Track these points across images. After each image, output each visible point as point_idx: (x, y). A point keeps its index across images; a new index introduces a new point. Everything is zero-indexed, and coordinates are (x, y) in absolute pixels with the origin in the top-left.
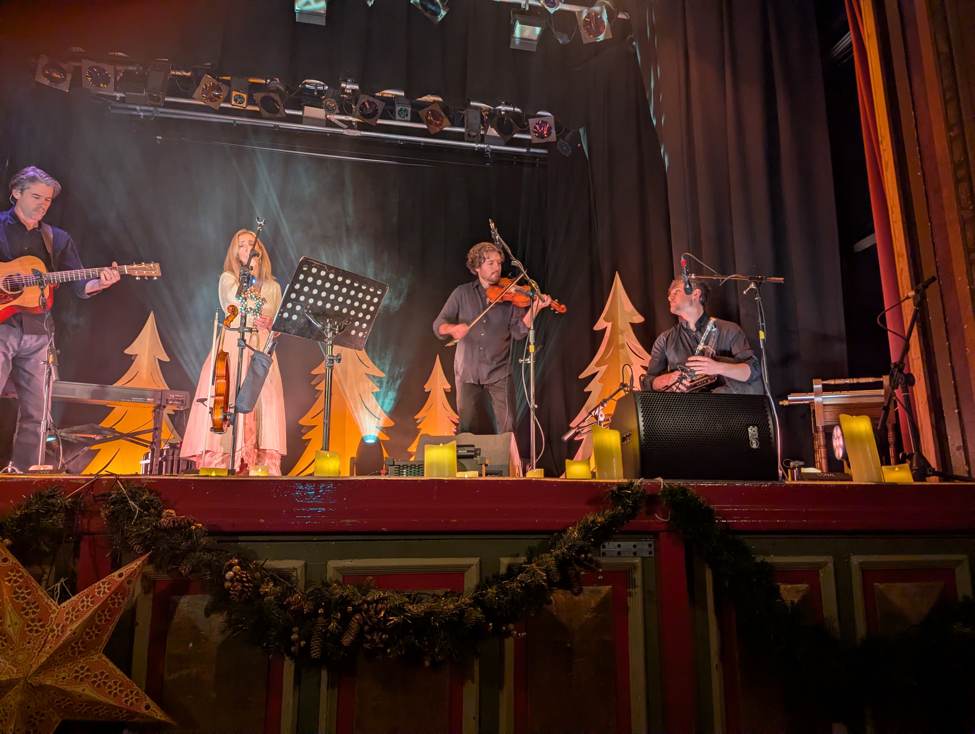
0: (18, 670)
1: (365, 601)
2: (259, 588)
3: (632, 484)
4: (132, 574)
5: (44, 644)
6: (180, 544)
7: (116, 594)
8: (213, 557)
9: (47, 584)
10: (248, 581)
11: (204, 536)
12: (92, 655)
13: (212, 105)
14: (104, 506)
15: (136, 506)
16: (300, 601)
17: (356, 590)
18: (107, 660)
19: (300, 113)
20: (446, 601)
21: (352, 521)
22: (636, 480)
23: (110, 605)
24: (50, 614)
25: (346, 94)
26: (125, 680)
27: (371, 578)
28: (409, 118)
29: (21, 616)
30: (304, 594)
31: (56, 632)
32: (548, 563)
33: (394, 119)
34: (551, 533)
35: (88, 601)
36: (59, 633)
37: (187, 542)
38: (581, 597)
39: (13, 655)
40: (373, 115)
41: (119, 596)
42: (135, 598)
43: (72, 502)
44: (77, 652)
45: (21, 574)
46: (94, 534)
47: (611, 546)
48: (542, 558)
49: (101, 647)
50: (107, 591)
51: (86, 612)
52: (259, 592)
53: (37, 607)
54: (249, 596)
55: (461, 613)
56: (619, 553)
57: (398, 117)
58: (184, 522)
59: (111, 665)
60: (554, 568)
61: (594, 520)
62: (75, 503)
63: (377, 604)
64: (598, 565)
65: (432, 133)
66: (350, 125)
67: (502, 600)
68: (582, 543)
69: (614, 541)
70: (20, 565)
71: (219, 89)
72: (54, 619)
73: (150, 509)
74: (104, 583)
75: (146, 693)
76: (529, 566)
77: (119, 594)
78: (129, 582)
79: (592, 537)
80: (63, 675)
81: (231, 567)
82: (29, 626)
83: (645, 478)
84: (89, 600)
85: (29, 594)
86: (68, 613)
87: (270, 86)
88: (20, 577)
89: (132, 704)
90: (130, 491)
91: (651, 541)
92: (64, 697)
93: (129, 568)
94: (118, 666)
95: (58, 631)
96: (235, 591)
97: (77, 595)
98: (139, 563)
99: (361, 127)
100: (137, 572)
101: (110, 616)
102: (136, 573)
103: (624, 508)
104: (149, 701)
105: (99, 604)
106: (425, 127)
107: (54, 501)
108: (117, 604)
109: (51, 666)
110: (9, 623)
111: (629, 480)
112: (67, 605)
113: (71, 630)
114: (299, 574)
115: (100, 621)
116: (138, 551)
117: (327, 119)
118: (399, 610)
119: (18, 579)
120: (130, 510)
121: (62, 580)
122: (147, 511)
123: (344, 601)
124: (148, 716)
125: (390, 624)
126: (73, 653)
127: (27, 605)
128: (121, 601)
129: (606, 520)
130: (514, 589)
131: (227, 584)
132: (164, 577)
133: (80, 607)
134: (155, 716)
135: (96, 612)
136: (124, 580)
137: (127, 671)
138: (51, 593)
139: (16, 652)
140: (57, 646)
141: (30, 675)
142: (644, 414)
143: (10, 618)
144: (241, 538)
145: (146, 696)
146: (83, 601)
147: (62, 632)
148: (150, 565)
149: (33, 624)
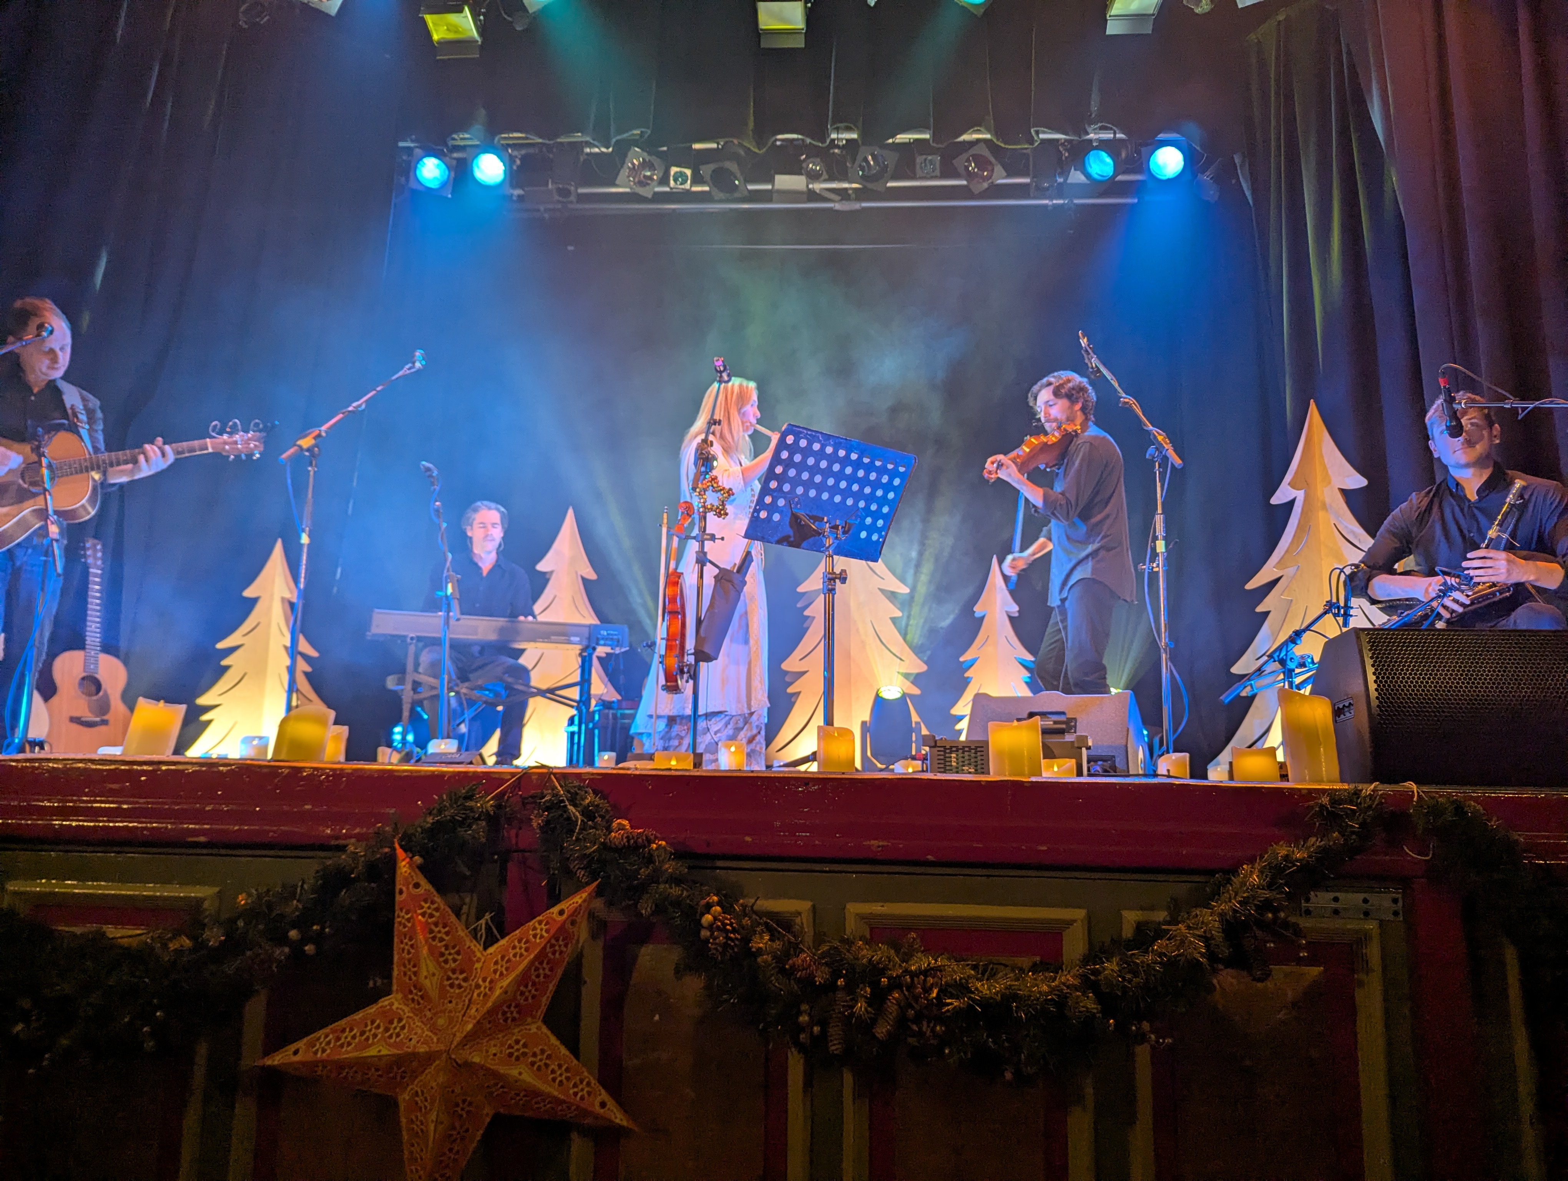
0: (438, 1039)
1: (906, 971)
2: (750, 941)
3: (1357, 793)
4: (576, 912)
5: (469, 1005)
6: (637, 871)
7: (557, 940)
8: (682, 891)
9: (467, 920)
10: (734, 931)
11: (669, 860)
12: (528, 1024)
13: (641, 191)
14: (536, 812)
15: (577, 814)
16: (810, 965)
17: (892, 952)
18: (549, 1033)
19: (769, 187)
20: (1035, 979)
21: (881, 843)
22: (1365, 786)
23: (550, 955)
24: (474, 962)
25: (838, 147)
26: (573, 1062)
27: (913, 935)
28: (937, 173)
29: (439, 963)
30: (814, 954)
31: (482, 989)
32: (1207, 925)
33: (915, 178)
34: (1211, 873)
35: (521, 948)
36: (487, 990)
37: (648, 867)
38: (1269, 984)
39: (432, 1018)
40: (882, 175)
41: (561, 942)
42: (580, 945)
43: (495, 806)
44: (510, 1020)
45: (436, 906)
46: (524, 851)
47: (1321, 899)
48: (1197, 915)
49: (540, 1013)
50: (545, 935)
51: (520, 963)
52: (750, 949)
53: (458, 953)
54: (735, 953)
55: (1061, 1001)
56: (1336, 912)
57: (919, 173)
58: (642, 839)
59: (554, 1040)
60: (1218, 935)
61: (1287, 856)
62: (499, 807)
63: (926, 976)
64: (1298, 932)
65: (976, 192)
66: (843, 194)
67: (1130, 981)
68: (1267, 894)
69: (1327, 891)
70: (435, 893)
71: (652, 167)
72: (479, 970)
73: (595, 818)
74: (540, 923)
75: (599, 1082)
76: (1174, 928)
77: (561, 938)
78: (573, 923)
79: (1286, 885)
80: (493, 1050)
81: (708, 907)
82: (449, 978)
83: (1382, 782)
84: (524, 946)
85: (447, 933)
86: (496, 963)
87: (723, 151)
88: (437, 909)
89: (582, 1098)
90: (569, 792)
91: (1397, 893)
92: (496, 1081)
93: (571, 902)
94: (563, 1042)
95: (485, 988)
96: (716, 944)
97: (507, 938)
98: (584, 895)
99: (860, 195)
100: (583, 909)
101: (550, 970)
102: (580, 910)
103: (1343, 836)
104: (604, 1095)
105: (536, 952)
106: (964, 183)
107: (472, 804)
108: (558, 952)
109: (479, 1037)
110: (425, 973)
111: (1352, 786)
112: (495, 952)
113: (501, 987)
114: (805, 922)
115: (538, 976)
116: (582, 878)
117: (809, 190)
118: (962, 988)
119: (434, 913)
120: (569, 818)
121: (488, 916)
122: (593, 821)
123: (876, 970)
124: (603, 1118)
125: (948, 1011)
126: (506, 1020)
127: (446, 949)
128: (563, 948)
129: (1310, 857)
130: (1148, 965)
131: (705, 933)
132: (616, 917)
133: (511, 955)
134: (613, 1117)
135: (532, 963)
136: (567, 919)
137: (575, 1051)
138: (475, 934)
139: (435, 1014)
140: (485, 1010)
141: (453, 1046)
142: (1376, 670)
143: (428, 967)
144: (720, 863)
145: (601, 1088)
146: (514, 948)
147: (490, 989)
148: (599, 899)
149: (454, 976)
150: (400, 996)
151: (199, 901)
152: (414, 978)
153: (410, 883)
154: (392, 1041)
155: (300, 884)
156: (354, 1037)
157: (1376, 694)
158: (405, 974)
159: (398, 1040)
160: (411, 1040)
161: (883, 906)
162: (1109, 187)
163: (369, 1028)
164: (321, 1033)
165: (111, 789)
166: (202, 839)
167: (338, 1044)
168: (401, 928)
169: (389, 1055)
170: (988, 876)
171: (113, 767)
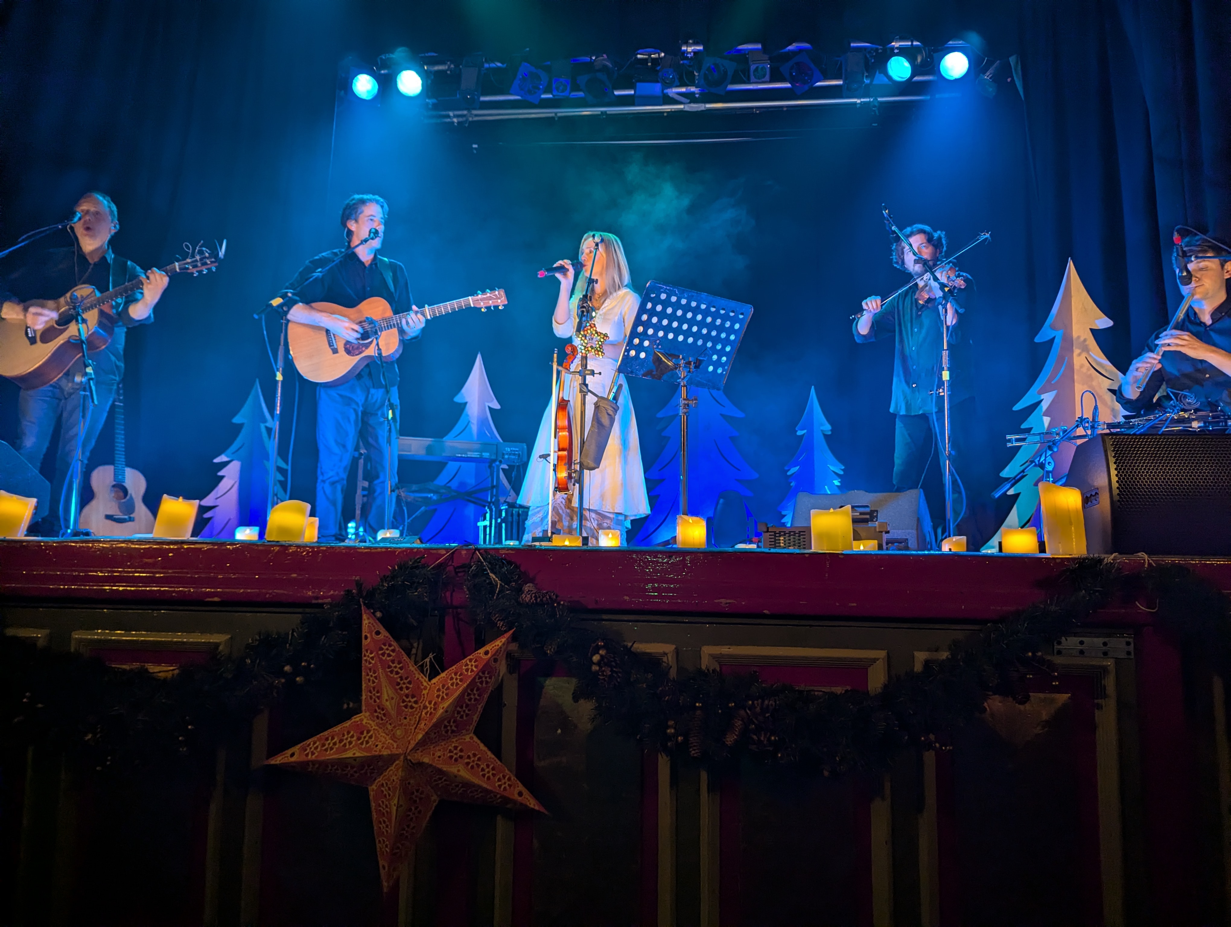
0: (397, 745)
3: (1100, 560)
4: (497, 652)
5: (419, 721)
7: (483, 673)
9: (416, 659)
10: (617, 666)
11: (567, 614)
12: (463, 735)
13: (531, 98)
14: (466, 578)
15: (497, 579)
18: (479, 742)
19: (632, 92)
21: (728, 601)
22: (1106, 555)
23: (478, 684)
24: (422, 690)
25: (688, 59)
26: (497, 763)
27: (754, 669)
28: (767, 78)
29: (396, 690)
31: (429, 709)
33: (749, 82)
35: (456, 679)
36: (432, 709)
37: (551, 619)
38: (1028, 706)
39: (392, 730)
40: (722, 80)
41: (486, 675)
42: (500, 678)
43: (435, 574)
44: (450, 732)
45: (392, 648)
46: (457, 607)
47: (1070, 643)
49: (472, 727)
50: (475, 669)
51: (456, 690)
52: (630, 679)
53: (410, 683)
54: (619, 683)
56: (1082, 652)
57: (753, 78)
58: (547, 598)
59: (482, 746)
62: (437, 574)
63: (763, 700)
64: (1052, 667)
65: (797, 93)
66: (692, 98)
68: (1029, 638)
69: (1075, 636)
70: (392, 639)
71: (538, 78)
72: (426, 696)
73: (511, 582)
74: (471, 660)
75: (517, 779)
77: (486, 672)
78: (496, 660)
79: (1043, 631)
80: (438, 754)
81: (597, 649)
82: (404, 701)
83: (1120, 553)
84: (459, 678)
85: (401, 668)
86: (439, 690)
87: (595, 64)
88: (393, 651)
89: (505, 789)
90: (490, 563)
91: (1129, 638)
92: (441, 776)
93: (494, 645)
94: (489, 748)
96: (604, 676)
97: (446, 672)
98: (503, 640)
100: (503, 650)
101: (479, 695)
102: (501, 651)
103: (1088, 594)
104: (521, 788)
105: (468, 682)
106: (789, 86)
107: (417, 572)
108: (484, 682)
109: (427, 744)
110: (386, 698)
111: (1097, 555)
112: (437, 682)
113: (443, 708)
114: (670, 659)
115: (470, 700)
116: (502, 627)
117: (664, 94)
118: (790, 709)
119: (391, 653)
120: (491, 583)
121: (431, 656)
122: (508, 585)
123: (725, 694)
124: (521, 804)
126: (447, 732)
127: (401, 680)
128: (488, 679)
129: (1062, 610)
131: (595, 668)
132: (528, 656)
133: (449, 685)
134: (528, 804)
135: (465, 690)
136: (491, 658)
137: (498, 753)
138: (421, 669)
139: (395, 727)
140: (431, 724)
141: (408, 751)
142: (1118, 466)
143: (387, 692)
144: (605, 617)
145: (518, 782)
146: (452, 679)
147: (435, 709)
148: (514, 644)
149: (407, 700)
150: (368, 714)
151: (217, 645)
152: (378, 701)
153: (373, 631)
154: (363, 746)
155: (290, 633)
156: (335, 744)
157: (1117, 485)
158: (371, 698)
159: (367, 745)
160: (377, 746)
161: (729, 648)
162: (907, 87)
163: (346, 736)
164: (310, 740)
165: (146, 563)
166: (216, 599)
167: (324, 748)
168: (367, 664)
169: (362, 757)
170: (811, 626)
171: (147, 546)
